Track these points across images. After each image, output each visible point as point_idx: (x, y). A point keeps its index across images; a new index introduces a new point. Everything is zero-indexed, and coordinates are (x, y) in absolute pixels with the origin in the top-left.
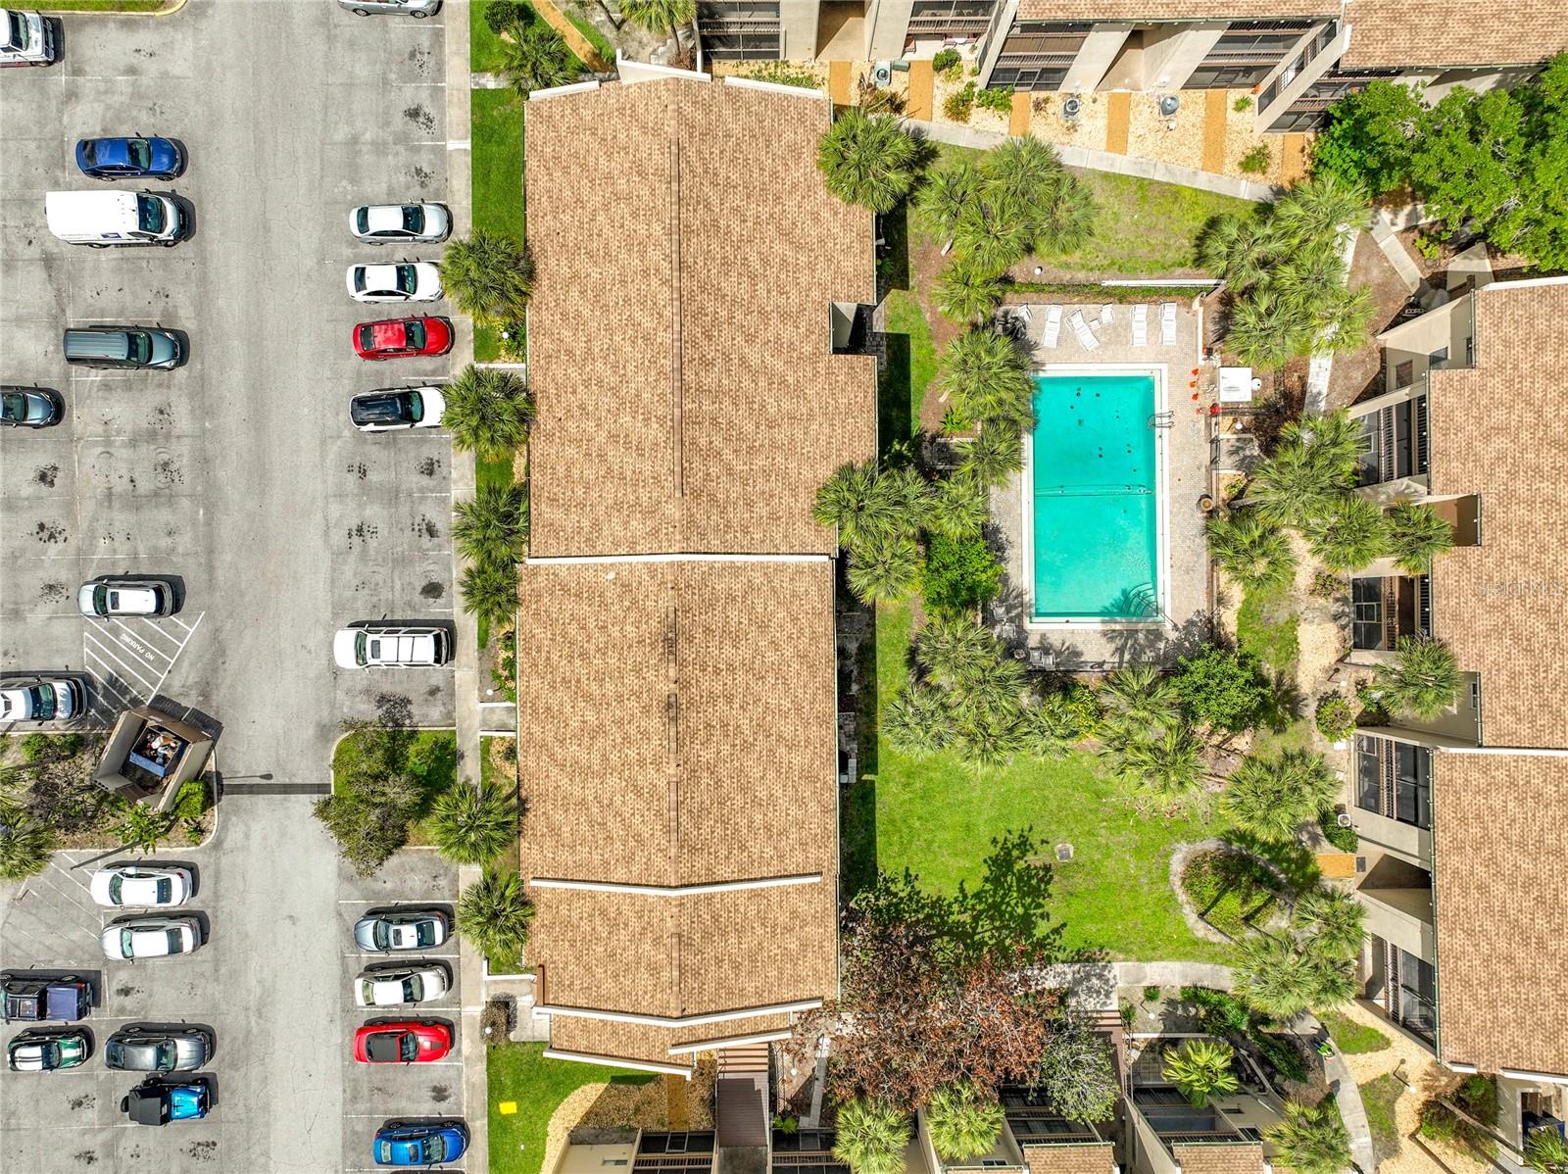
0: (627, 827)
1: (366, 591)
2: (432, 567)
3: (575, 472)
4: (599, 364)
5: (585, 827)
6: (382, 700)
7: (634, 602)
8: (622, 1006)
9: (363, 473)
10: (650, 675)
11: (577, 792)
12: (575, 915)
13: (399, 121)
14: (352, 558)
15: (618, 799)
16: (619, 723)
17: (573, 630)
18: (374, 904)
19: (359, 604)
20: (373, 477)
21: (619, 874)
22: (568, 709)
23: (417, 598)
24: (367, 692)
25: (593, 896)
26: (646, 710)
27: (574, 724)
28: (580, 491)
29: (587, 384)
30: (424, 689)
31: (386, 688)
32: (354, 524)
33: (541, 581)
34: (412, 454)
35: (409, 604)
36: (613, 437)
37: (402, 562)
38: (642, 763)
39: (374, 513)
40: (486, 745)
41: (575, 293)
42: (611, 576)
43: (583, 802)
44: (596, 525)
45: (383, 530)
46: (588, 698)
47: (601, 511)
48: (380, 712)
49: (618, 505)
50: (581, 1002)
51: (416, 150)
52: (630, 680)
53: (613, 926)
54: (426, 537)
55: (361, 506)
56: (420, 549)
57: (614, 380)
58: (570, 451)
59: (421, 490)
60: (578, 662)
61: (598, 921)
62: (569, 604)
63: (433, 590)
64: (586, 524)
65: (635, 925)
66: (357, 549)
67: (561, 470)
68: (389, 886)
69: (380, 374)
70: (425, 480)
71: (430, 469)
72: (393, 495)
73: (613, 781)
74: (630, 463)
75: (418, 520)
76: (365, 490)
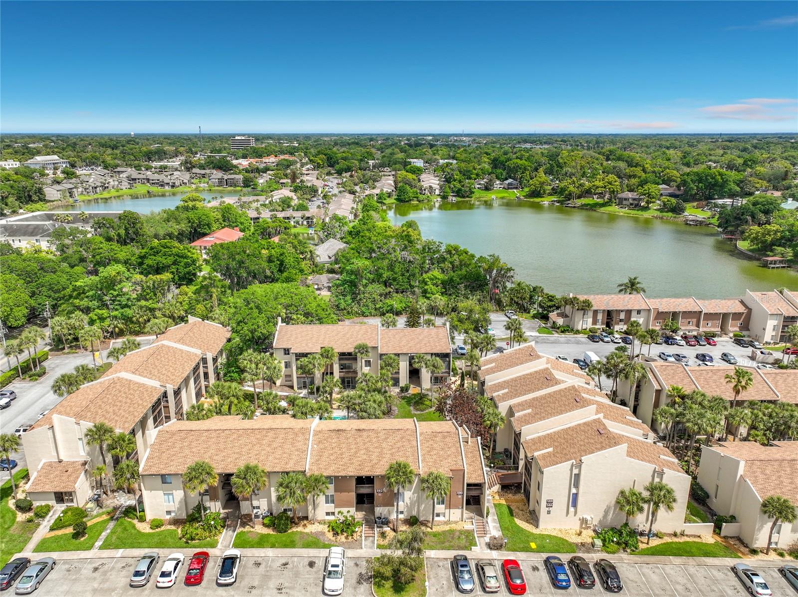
0: (398, 441)
1: (308, 588)
2: (301, 564)
3: (278, 457)
4: (243, 450)
5: (400, 453)
6: (359, 582)
7: (325, 440)
8: (458, 445)
9: (253, 587)
10: (349, 435)
11: (388, 456)
12: (431, 460)
13: (97, 574)
14: (292, 592)
15: (390, 444)
16: (364, 444)
17: (332, 458)
18: (454, 588)
19: (314, 590)
20: (256, 584)
21: (414, 443)
22: (360, 459)
23: (314, 569)
24: (355, 588)
25: (423, 455)
26: (360, 436)
27: (365, 457)
28: (285, 455)
29: (248, 453)
30: (355, 568)
31: (354, 581)
32: (276, 591)
33: (315, 468)
34: (249, 570)
35: (316, 573)
36: (269, 445)
37: (297, 575)
38: (378, 437)
39: (273, 584)
40: (380, 547)
41: (216, 458)
42: (315, 446)
43: (391, 454)
44: (297, 450)
45: (281, 581)
46: (356, 453)
47: (293, 449)
48: (365, 583)
49: (292, 444)
50: (460, 458)
51: (113, 568)
52: (350, 441)
53: (433, 449)
54: (287, 566)
55: (268, 588)
56: (292, 568)
57: (250, 445)
58: (270, 458)
59: (266, 567)
60: (344, 456)
61: (432, 453)
62: (324, 459)
63: (311, 564)
64: (297, 453)
65: (431, 442)
66: (288, 591)
67: (276, 461)
68: (445, 582)
69: (209, 581)
70: (262, 566)
71: (258, 564)
72: (266, 577)
73: (384, 445)
74: (279, 440)
75: (280, 569)
76: (261, 587)
